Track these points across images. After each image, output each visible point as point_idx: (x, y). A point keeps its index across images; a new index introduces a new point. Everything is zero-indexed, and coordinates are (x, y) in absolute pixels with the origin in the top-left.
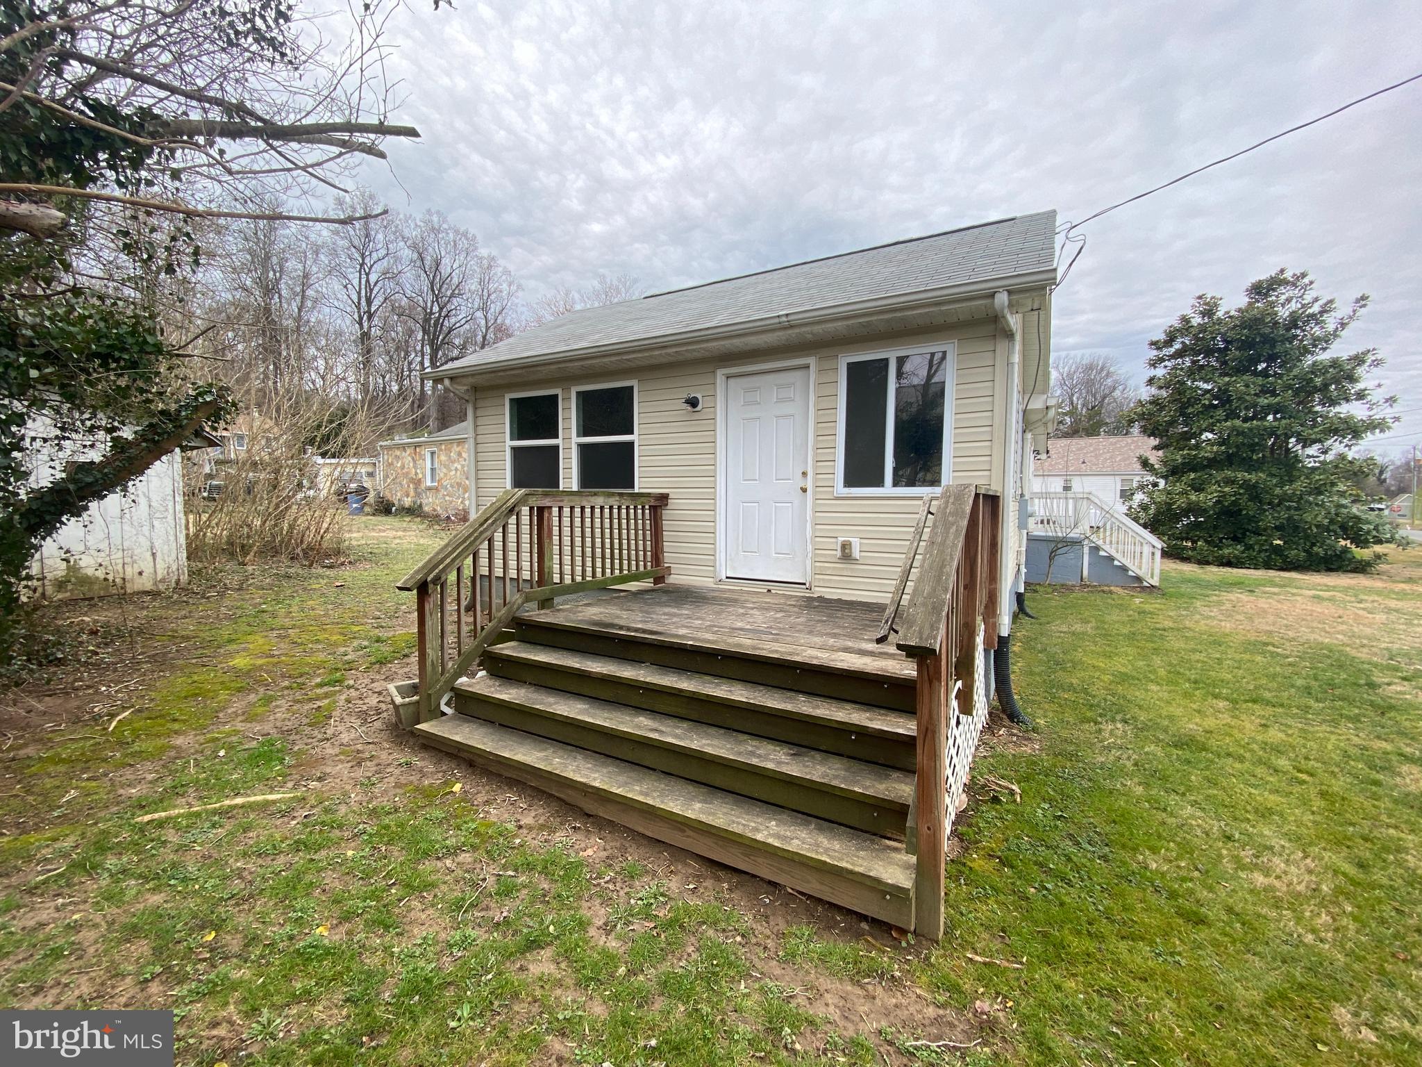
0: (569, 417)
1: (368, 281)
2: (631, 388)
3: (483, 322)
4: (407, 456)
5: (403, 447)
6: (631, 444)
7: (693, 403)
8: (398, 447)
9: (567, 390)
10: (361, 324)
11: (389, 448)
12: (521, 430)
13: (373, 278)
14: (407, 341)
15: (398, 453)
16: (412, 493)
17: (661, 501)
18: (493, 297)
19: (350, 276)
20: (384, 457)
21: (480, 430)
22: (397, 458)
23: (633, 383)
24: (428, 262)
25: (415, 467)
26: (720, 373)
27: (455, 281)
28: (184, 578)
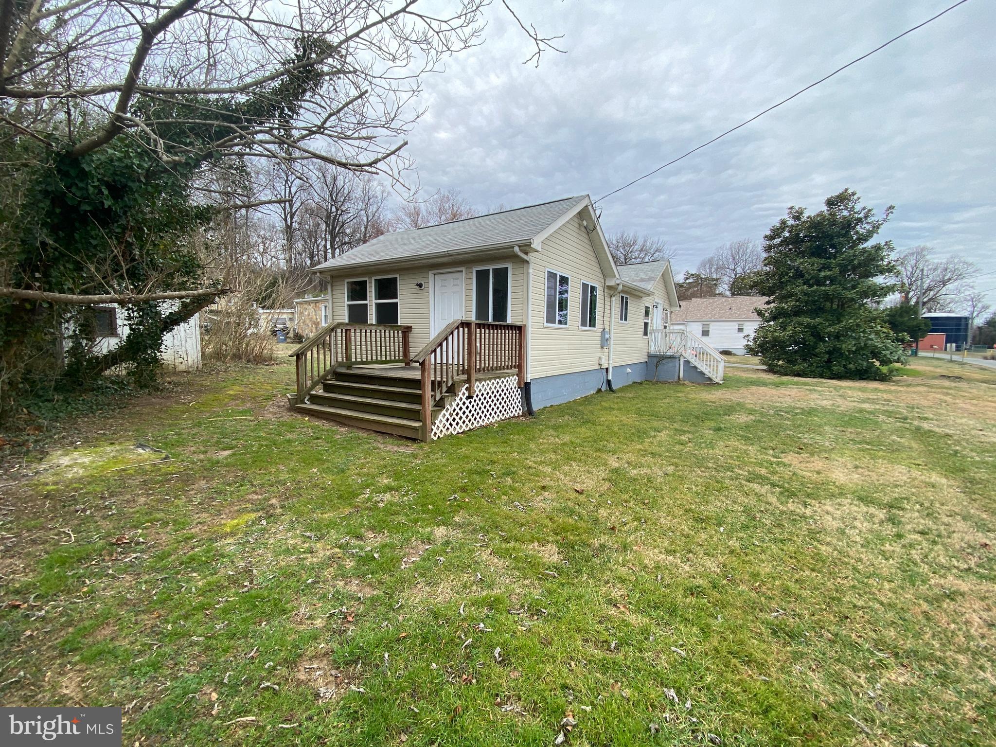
0: (371, 291)
1: (290, 191)
2: (396, 279)
3: (365, 219)
4: (311, 308)
5: (308, 303)
6: (397, 303)
7: (420, 285)
8: (306, 302)
9: (370, 278)
10: (286, 220)
11: (301, 303)
12: (352, 297)
13: (293, 190)
14: (316, 231)
15: (306, 306)
16: (314, 330)
17: (407, 330)
18: (371, 201)
19: (279, 189)
20: (299, 308)
21: (335, 296)
22: (306, 309)
23: (397, 276)
24: (329, 178)
25: (316, 315)
26: (430, 272)
27: (346, 191)
28: (200, 366)
